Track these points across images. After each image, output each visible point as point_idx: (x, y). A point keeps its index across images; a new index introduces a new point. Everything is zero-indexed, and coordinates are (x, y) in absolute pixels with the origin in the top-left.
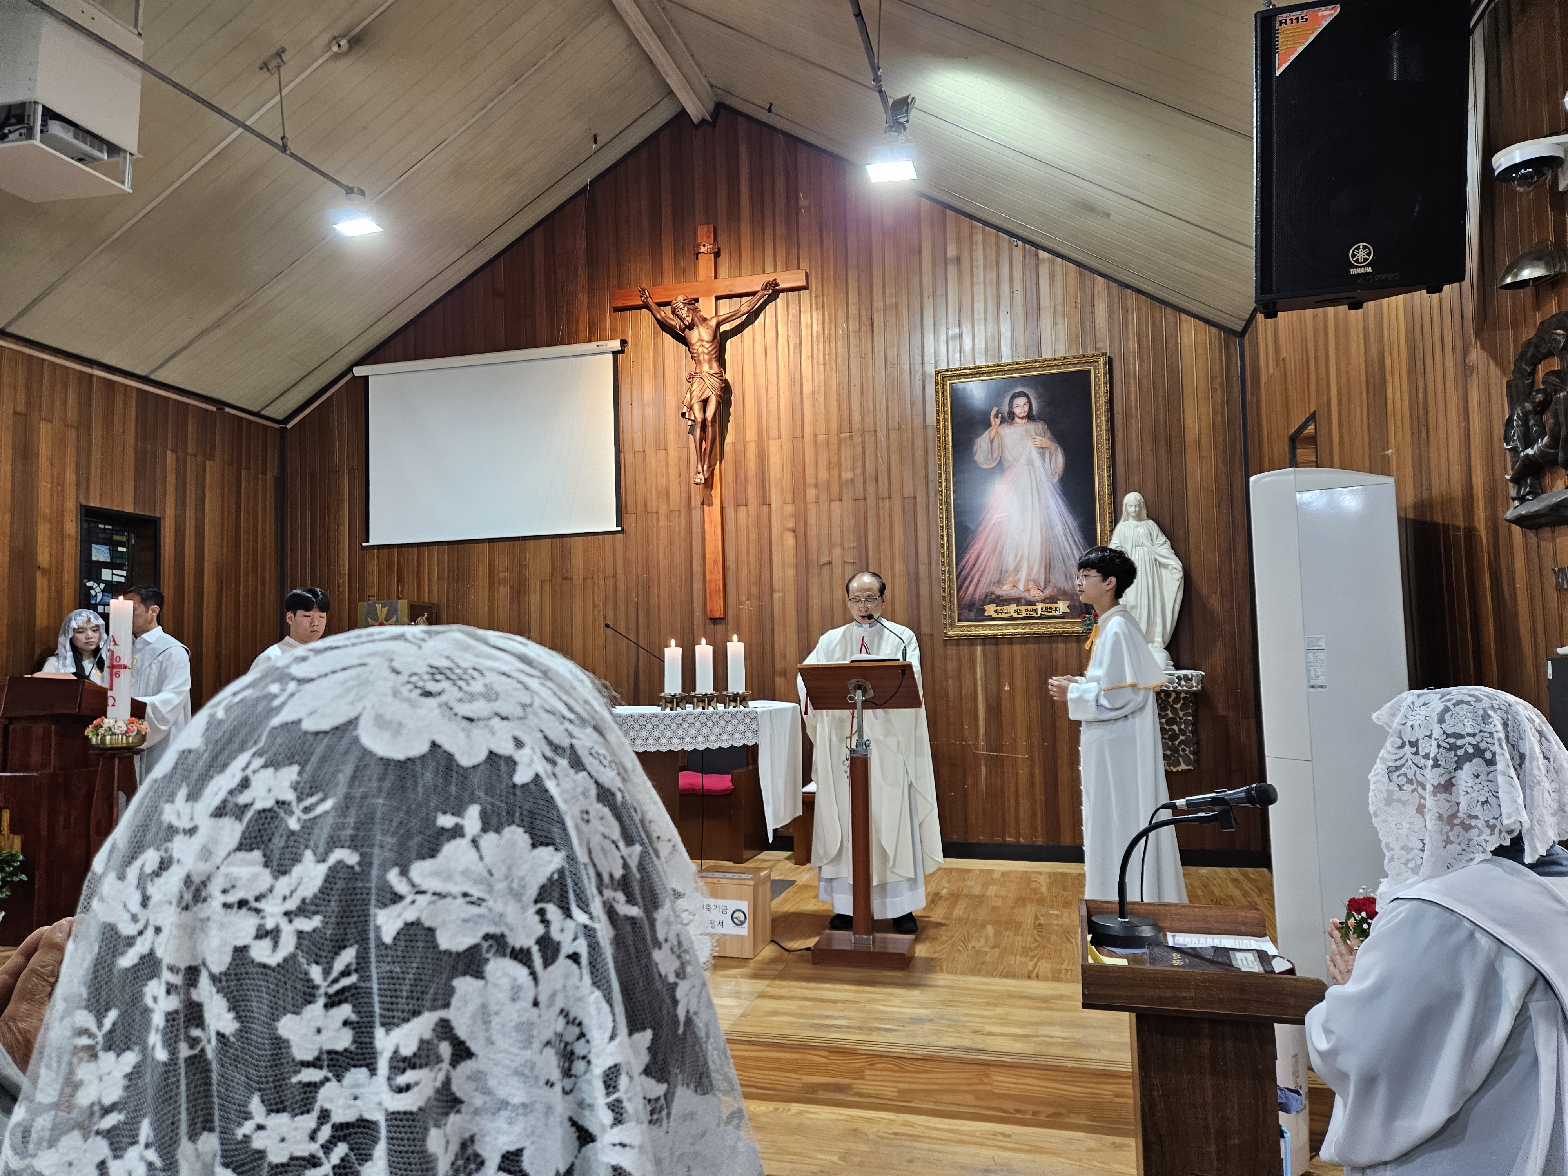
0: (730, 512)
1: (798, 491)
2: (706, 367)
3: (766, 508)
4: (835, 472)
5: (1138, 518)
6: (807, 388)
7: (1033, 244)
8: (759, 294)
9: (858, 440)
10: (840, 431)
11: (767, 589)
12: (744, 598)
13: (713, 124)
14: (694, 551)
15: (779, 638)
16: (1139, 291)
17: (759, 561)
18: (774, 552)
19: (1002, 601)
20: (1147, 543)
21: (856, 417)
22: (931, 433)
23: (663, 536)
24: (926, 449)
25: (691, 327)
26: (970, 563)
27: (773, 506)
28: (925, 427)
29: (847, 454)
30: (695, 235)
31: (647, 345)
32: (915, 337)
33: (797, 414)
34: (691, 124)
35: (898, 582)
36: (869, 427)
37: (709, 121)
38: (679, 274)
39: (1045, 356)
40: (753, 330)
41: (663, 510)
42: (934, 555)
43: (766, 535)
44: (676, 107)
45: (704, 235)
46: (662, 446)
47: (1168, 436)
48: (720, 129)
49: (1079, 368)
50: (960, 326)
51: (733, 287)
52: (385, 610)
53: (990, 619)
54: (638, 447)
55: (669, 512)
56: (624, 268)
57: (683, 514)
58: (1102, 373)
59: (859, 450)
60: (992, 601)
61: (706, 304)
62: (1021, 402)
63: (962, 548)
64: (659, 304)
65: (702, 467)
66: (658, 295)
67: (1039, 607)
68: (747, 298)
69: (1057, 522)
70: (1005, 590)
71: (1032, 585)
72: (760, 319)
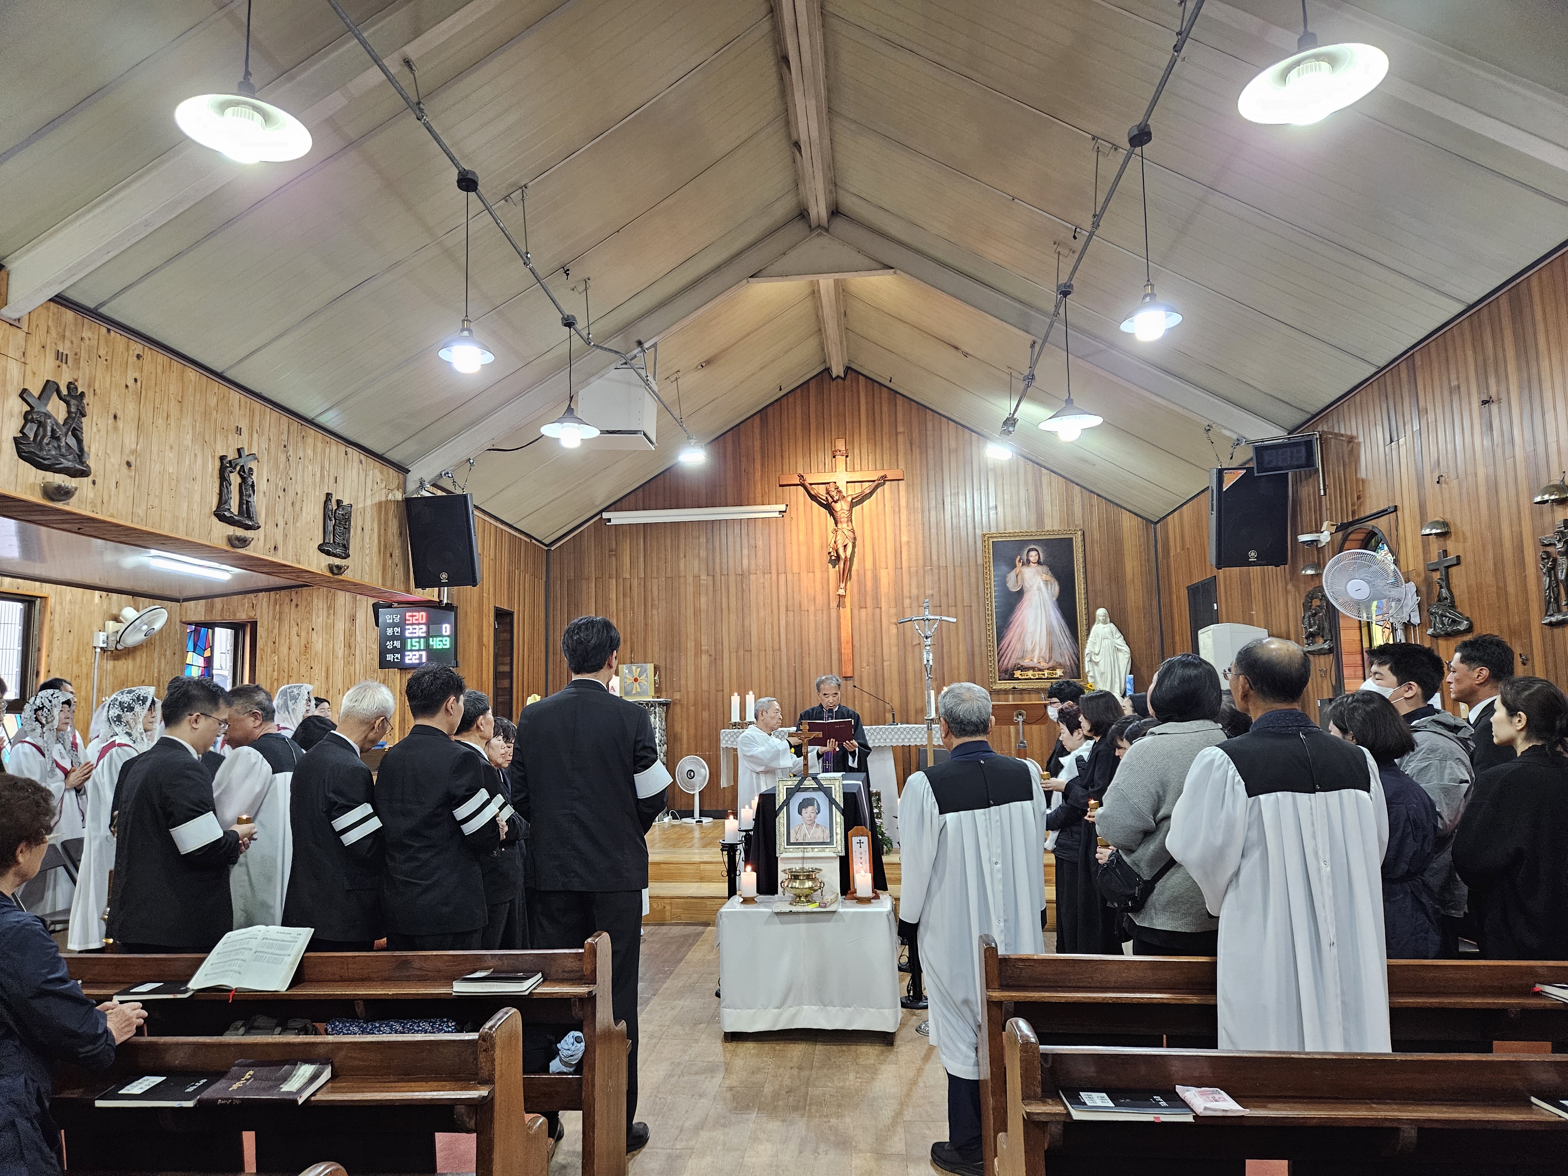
0: (856, 612)
1: (898, 600)
2: (845, 525)
3: (878, 610)
4: (922, 590)
5: (1105, 623)
6: (904, 539)
7: (1038, 464)
8: (876, 483)
9: (936, 571)
10: (924, 566)
11: (880, 659)
12: (865, 665)
13: (844, 379)
14: (832, 635)
15: (888, 689)
16: (1098, 495)
17: (875, 641)
18: (884, 637)
19: (1024, 669)
20: (1110, 637)
21: (935, 557)
22: (980, 569)
23: (812, 626)
24: (977, 578)
25: (836, 502)
26: (1006, 646)
27: (883, 609)
28: (977, 565)
29: (928, 579)
30: (832, 443)
31: (801, 508)
32: (970, 512)
33: (898, 554)
34: (831, 376)
35: (961, 656)
36: (943, 564)
37: (843, 375)
38: (821, 466)
39: (1046, 529)
40: (870, 503)
41: (812, 609)
42: (983, 641)
43: (879, 627)
44: (822, 368)
45: (840, 445)
46: (811, 570)
47: (1116, 577)
48: (848, 382)
49: (1066, 536)
50: (996, 508)
51: (857, 477)
52: (638, 670)
53: (1018, 679)
54: (796, 570)
55: (816, 610)
56: (786, 461)
57: (825, 612)
58: (1080, 539)
59: (936, 577)
60: (1018, 669)
61: (842, 486)
62: (1033, 553)
63: (1000, 637)
64: (811, 484)
65: (842, 585)
66: (809, 480)
67: (1046, 672)
68: (867, 484)
69: (1055, 623)
70: (1026, 663)
71: (1041, 660)
72: (874, 496)
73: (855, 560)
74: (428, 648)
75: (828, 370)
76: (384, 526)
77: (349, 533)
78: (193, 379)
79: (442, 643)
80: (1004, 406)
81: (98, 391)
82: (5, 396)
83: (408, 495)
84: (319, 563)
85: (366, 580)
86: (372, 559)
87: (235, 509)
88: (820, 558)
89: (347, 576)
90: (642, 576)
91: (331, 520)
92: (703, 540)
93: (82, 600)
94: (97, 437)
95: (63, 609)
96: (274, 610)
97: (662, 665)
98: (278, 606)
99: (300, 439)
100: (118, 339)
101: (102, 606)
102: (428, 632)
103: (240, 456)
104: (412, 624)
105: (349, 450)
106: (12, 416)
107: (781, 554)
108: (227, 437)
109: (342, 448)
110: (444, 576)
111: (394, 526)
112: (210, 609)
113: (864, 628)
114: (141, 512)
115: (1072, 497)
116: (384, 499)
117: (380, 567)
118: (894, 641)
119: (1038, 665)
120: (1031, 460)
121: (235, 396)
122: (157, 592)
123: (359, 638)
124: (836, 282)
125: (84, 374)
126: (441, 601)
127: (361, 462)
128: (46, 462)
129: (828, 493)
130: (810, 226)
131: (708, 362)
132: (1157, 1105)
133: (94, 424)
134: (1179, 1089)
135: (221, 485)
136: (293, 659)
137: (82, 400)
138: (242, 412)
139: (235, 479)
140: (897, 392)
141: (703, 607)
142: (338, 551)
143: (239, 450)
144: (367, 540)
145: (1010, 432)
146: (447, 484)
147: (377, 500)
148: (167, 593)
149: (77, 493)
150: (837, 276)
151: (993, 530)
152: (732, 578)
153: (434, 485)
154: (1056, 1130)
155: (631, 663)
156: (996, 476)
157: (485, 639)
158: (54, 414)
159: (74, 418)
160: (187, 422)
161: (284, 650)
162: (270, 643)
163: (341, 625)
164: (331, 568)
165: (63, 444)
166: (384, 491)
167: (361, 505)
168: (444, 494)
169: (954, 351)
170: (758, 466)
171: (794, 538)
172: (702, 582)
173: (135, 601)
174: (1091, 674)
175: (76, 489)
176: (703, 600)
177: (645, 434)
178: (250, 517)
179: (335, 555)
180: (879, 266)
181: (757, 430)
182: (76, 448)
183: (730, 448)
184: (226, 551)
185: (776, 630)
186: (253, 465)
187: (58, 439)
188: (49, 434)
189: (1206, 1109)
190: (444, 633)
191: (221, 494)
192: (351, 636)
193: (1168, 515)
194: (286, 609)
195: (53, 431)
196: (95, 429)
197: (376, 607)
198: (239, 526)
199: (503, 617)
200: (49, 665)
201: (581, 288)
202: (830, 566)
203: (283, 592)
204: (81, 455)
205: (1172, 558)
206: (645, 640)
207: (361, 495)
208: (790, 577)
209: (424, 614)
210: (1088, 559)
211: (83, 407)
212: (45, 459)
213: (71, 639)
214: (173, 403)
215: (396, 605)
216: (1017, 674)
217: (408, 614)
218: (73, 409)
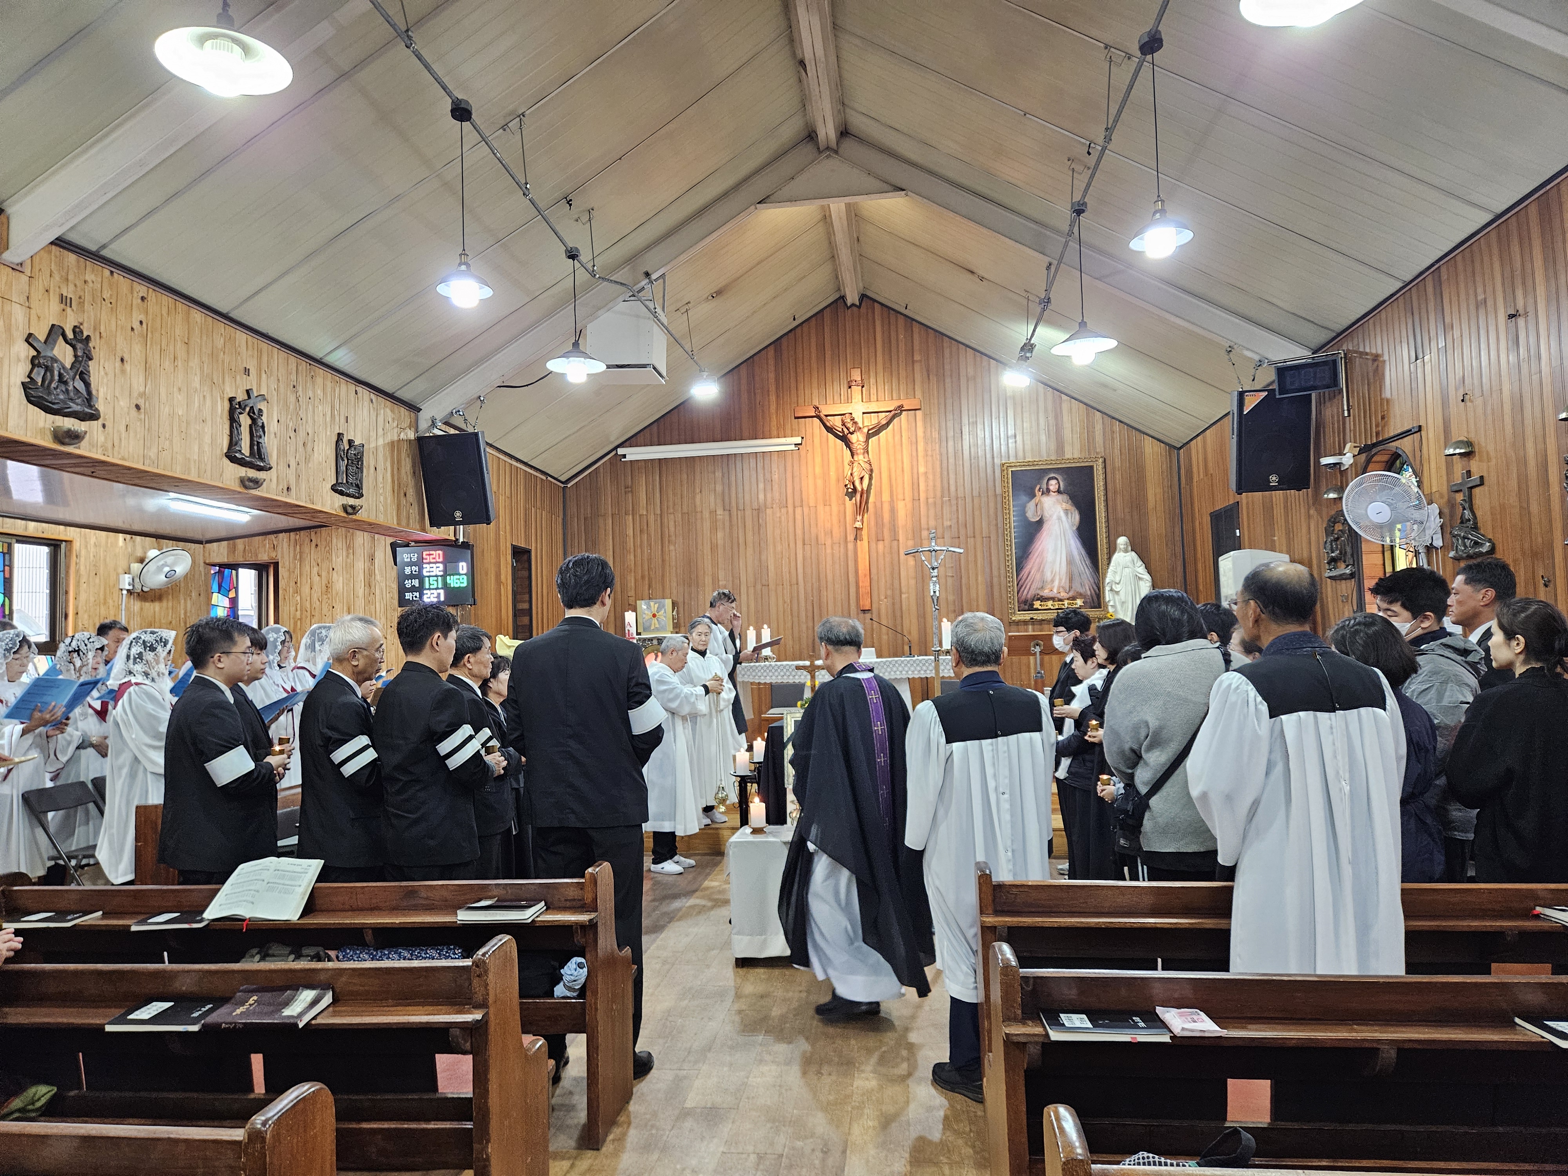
0: (873, 545)
1: (916, 532)
2: (861, 457)
3: (895, 543)
4: (940, 521)
5: (1126, 551)
6: (922, 470)
7: (1058, 391)
8: (893, 413)
9: (954, 502)
10: (942, 496)
11: (898, 592)
12: (883, 598)
13: (859, 307)
14: (850, 568)
15: (906, 622)
16: (1120, 421)
17: (892, 574)
18: (902, 570)
19: (1043, 599)
20: (1131, 565)
21: (953, 489)
22: (999, 499)
23: (829, 559)
24: (996, 509)
25: (852, 433)
26: (1025, 577)
27: (901, 541)
28: (996, 496)
29: (946, 510)
30: (848, 373)
31: (817, 440)
32: (988, 441)
33: (915, 486)
34: (846, 304)
35: (980, 587)
36: (960, 494)
37: (858, 304)
38: (837, 398)
39: (1067, 456)
40: (886, 433)
41: (829, 542)
42: (1003, 571)
43: (896, 559)
44: (838, 296)
45: (856, 375)
46: (828, 503)
47: (1138, 504)
48: (863, 310)
49: (1087, 464)
50: (1015, 436)
51: (873, 407)
52: (656, 606)
53: (1037, 609)
54: (812, 504)
55: (833, 544)
56: (801, 392)
57: (842, 546)
58: (1100, 467)
59: (955, 508)
60: (1038, 599)
61: (858, 417)
62: (1053, 482)
63: (1019, 568)
64: (826, 416)
65: (859, 518)
66: (825, 410)
67: (1066, 602)
68: (883, 415)
69: (1076, 553)
70: (1046, 593)
71: (1061, 590)
72: (891, 426)
73: (872, 491)
74: (445, 586)
75: (843, 298)
76: (397, 466)
77: (362, 472)
78: (199, 320)
79: (459, 581)
80: (1020, 331)
81: (103, 334)
82: (10, 340)
83: (420, 434)
84: (332, 503)
85: (381, 520)
86: (386, 498)
87: (246, 451)
88: (837, 492)
89: (362, 515)
90: (659, 512)
91: (343, 460)
92: (719, 474)
93: (107, 543)
94: (105, 380)
95: (88, 552)
96: (295, 550)
97: (680, 600)
98: (298, 547)
99: (309, 378)
100: (120, 279)
101: (126, 548)
102: (445, 570)
103: (249, 397)
104: (429, 563)
105: (359, 389)
106: (19, 360)
107: (797, 488)
108: (235, 378)
109: (352, 387)
110: (458, 514)
111: (407, 465)
112: (233, 550)
113: (881, 561)
114: (152, 453)
115: (1093, 423)
116: (396, 438)
117: (395, 507)
118: (912, 573)
119: (1058, 596)
120: (1050, 387)
121: (242, 336)
122: (180, 534)
123: (378, 577)
124: (848, 206)
125: (89, 318)
126: (457, 540)
127: (372, 401)
128: (54, 407)
129: (844, 424)
130: (818, 148)
131: (719, 293)
132: (1136, 1026)
133: (101, 368)
134: (1159, 1010)
135: (231, 427)
136: (315, 597)
137: (88, 344)
138: (250, 353)
139: (245, 420)
140: (913, 320)
141: (720, 542)
142: (352, 491)
143: (248, 391)
144: (380, 479)
145: (1028, 358)
146: (458, 421)
147: (389, 439)
148: (190, 535)
149: (87, 436)
150: (848, 199)
151: (1012, 460)
152: (748, 513)
153: (447, 423)
154: (1035, 1050)
155: (650, 599)
156: (1015, 404)
157: (503, 577)
158: (60, 358)
159: (81, 362)
160: (195, 363)
161: (306, 589)
162: (292, 584)
163: (360, 565)
164: (345, 508)
165: (71, 388)
166: (396, 430)
167: (373, 445)
168: (457, 432)
169: (969, 275)
170: (773, 398)
171: (810, 469)
172: (718, 517)
173: (158, 543)
174: (1111, 603)
175: (86, 433)
176: (720, 535)
177: (654, 368)
178: (261, 459)
179: (348, 495)
180: (890, 188)
181: (771, 362)
182: (85, 393)
183: (744, 381)
184: (240, 492)
185: (793, 564)
186: (262, 406)
187: (66, 383)
188: (56, 378)
189: (1183, 1029)
190: (461, 572)
191: (231, 436)
192: (370, 575)
193: (1192, 440)
194: (307, 550)
195: (60, 375)
196: (102, 373)
197: (394, 547)
198: (250, 468)
199: (521, 555)
200: (76, 607)
201: (585, 218)
202: (847, 498)
203: (302, 532)
204: (89, 399)
205: (1195, 483)
206: (663, 576)
207: (373, 434)
208: (806, 510)
209: (441, 552)
210: (1109, 487)
211: (90, 351)
212: (54, 404)
213: (97, 581)
214: (179, 344)
215: (413, 544)
216: (1037, 604)
217: (425, 553)
218: (80, 353)
